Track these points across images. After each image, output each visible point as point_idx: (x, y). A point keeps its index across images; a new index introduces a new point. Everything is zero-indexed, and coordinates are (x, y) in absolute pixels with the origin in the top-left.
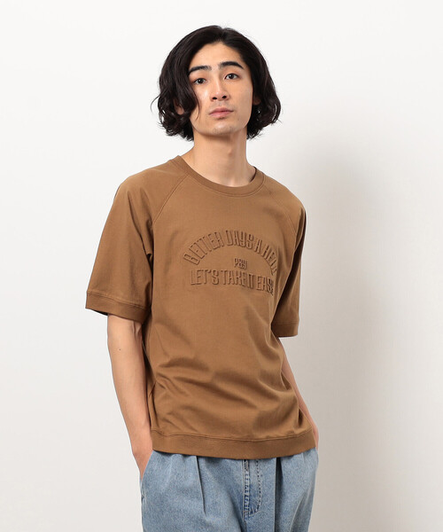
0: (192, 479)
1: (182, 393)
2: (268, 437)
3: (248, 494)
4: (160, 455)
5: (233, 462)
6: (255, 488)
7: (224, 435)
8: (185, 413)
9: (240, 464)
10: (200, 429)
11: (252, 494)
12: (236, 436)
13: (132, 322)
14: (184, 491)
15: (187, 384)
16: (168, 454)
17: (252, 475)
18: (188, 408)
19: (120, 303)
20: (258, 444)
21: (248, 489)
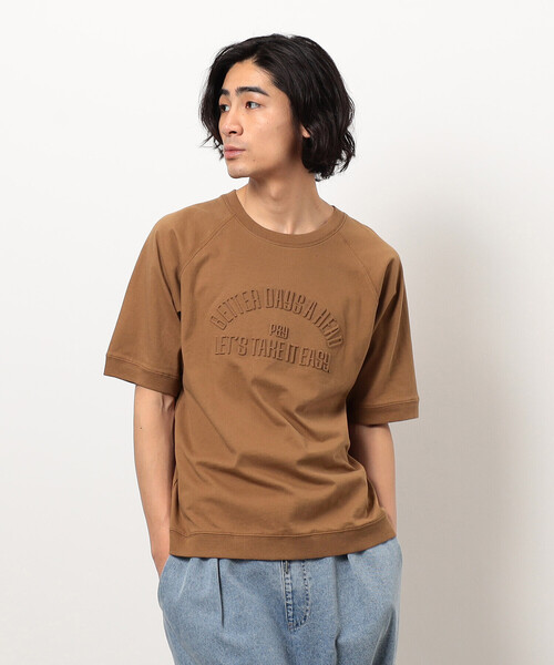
0: (209, 587)
1: (205, 481)
2: (313, 532)
3: (290, 602)
4: (177, 560)
5: (268, 564)
6: (300, 594)
7: (255, 531)
8: (205, 506)
9: (277, 565)
10: (225, 526)
11: (296, 602)
12: (269, 532)
13: (160, 394)
14: (200, 603)
15: (210, 471)
16: (187, 559)
17: (294, 578)
18: (210, 500)
19: (145, 371)
20: (300, 539)
21: (290, 596)
